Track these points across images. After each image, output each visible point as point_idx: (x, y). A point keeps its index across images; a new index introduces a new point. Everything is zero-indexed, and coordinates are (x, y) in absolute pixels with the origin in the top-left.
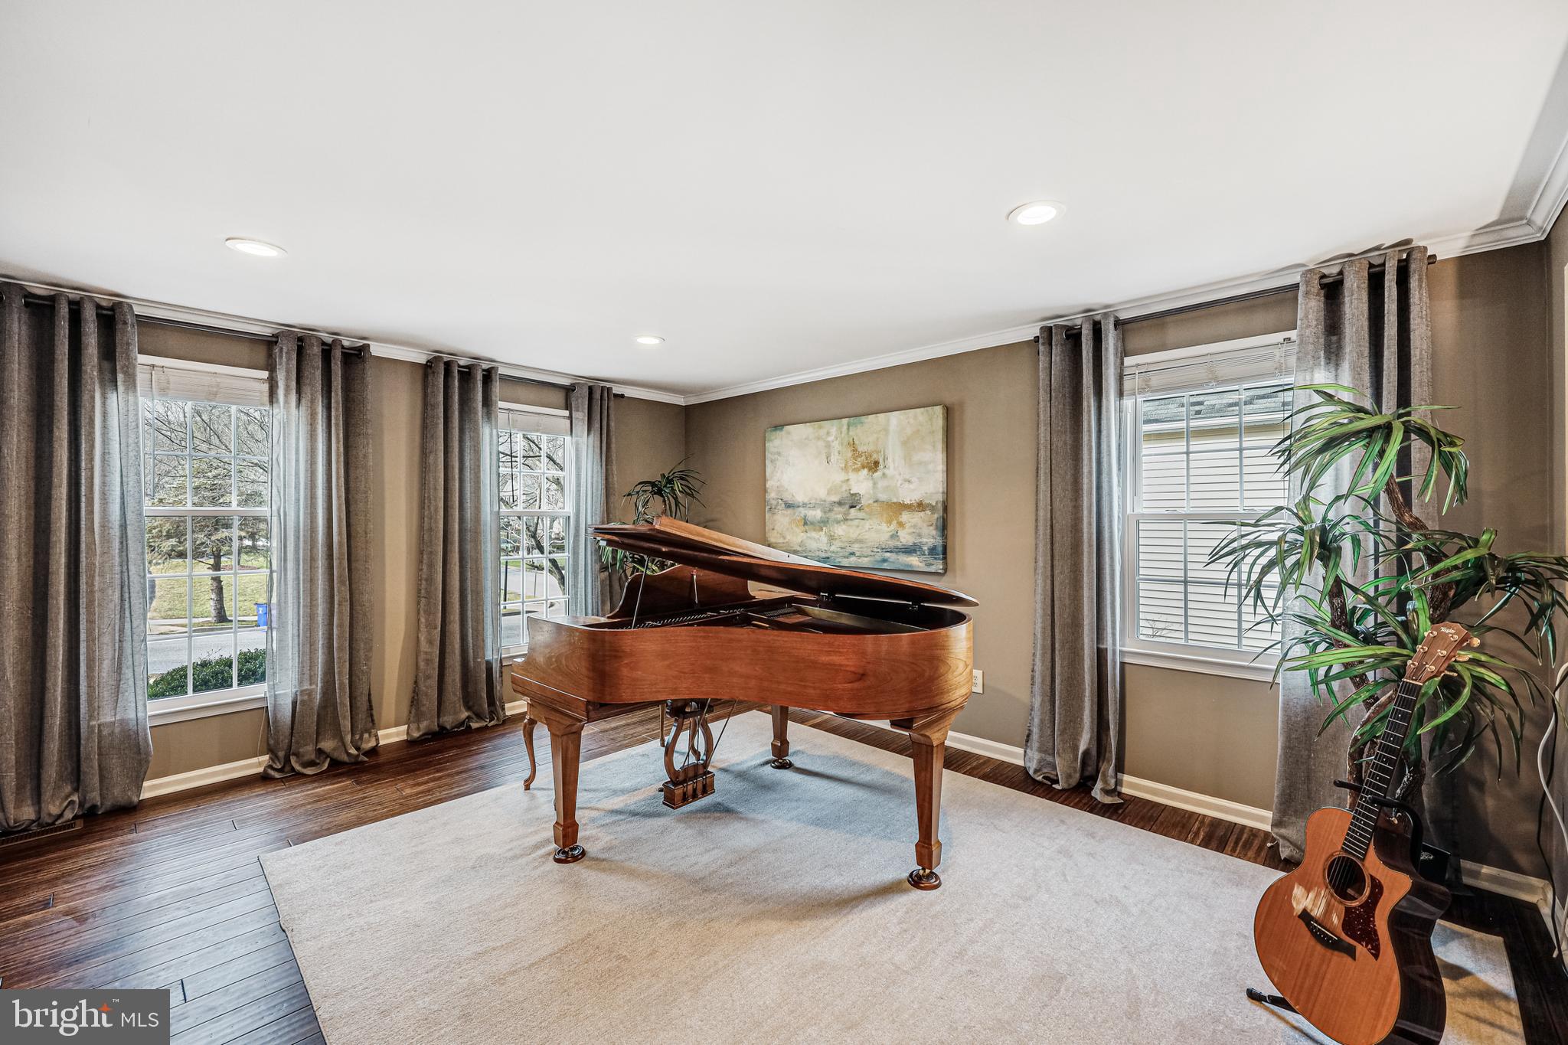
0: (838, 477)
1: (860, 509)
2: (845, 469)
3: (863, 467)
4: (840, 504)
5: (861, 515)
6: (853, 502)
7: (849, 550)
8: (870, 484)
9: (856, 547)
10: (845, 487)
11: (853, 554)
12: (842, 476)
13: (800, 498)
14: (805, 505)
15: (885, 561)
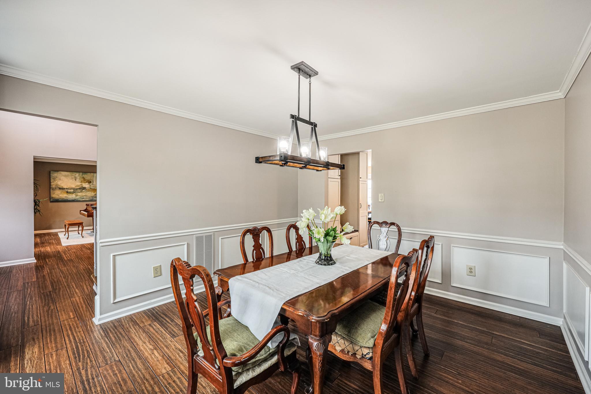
0: (79, 184)
1: (86, 190)
2: (81, 182)
3: (87, 182)
4: (79, 189)
5: (86, 191)
6: (84, 188)
7: (83, 198)
8: (89, 185)
9: (84, 197)
10: (81, 186)
11: (84, 198)
12: (81, 184)
13: (65, 187)
14: (67, 189)
15: (93, 199)
